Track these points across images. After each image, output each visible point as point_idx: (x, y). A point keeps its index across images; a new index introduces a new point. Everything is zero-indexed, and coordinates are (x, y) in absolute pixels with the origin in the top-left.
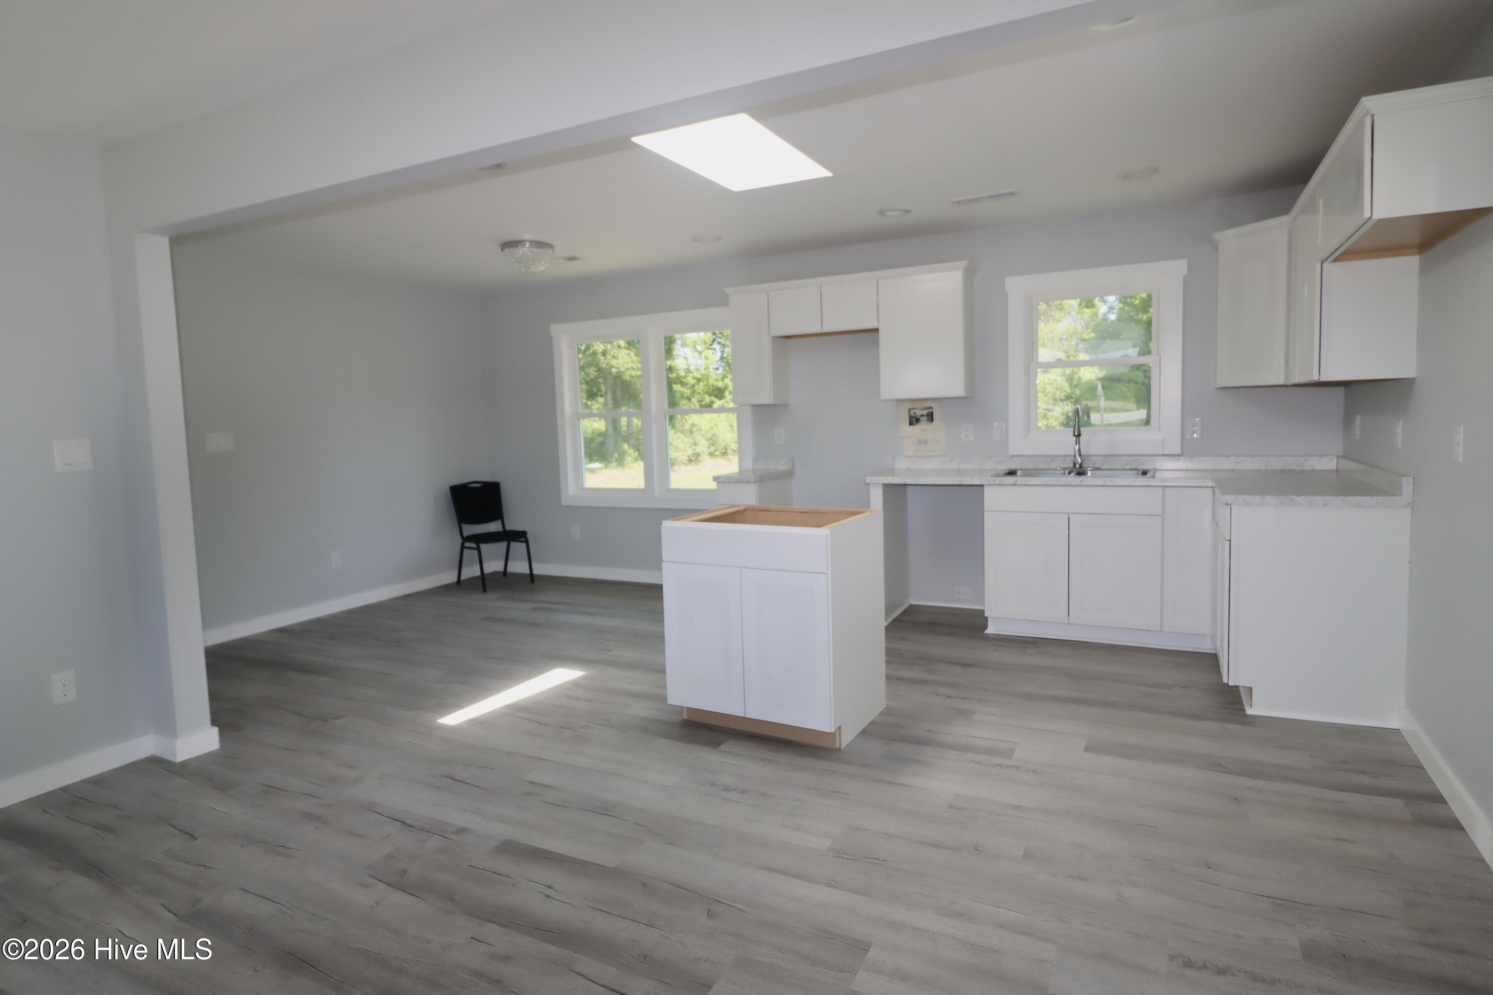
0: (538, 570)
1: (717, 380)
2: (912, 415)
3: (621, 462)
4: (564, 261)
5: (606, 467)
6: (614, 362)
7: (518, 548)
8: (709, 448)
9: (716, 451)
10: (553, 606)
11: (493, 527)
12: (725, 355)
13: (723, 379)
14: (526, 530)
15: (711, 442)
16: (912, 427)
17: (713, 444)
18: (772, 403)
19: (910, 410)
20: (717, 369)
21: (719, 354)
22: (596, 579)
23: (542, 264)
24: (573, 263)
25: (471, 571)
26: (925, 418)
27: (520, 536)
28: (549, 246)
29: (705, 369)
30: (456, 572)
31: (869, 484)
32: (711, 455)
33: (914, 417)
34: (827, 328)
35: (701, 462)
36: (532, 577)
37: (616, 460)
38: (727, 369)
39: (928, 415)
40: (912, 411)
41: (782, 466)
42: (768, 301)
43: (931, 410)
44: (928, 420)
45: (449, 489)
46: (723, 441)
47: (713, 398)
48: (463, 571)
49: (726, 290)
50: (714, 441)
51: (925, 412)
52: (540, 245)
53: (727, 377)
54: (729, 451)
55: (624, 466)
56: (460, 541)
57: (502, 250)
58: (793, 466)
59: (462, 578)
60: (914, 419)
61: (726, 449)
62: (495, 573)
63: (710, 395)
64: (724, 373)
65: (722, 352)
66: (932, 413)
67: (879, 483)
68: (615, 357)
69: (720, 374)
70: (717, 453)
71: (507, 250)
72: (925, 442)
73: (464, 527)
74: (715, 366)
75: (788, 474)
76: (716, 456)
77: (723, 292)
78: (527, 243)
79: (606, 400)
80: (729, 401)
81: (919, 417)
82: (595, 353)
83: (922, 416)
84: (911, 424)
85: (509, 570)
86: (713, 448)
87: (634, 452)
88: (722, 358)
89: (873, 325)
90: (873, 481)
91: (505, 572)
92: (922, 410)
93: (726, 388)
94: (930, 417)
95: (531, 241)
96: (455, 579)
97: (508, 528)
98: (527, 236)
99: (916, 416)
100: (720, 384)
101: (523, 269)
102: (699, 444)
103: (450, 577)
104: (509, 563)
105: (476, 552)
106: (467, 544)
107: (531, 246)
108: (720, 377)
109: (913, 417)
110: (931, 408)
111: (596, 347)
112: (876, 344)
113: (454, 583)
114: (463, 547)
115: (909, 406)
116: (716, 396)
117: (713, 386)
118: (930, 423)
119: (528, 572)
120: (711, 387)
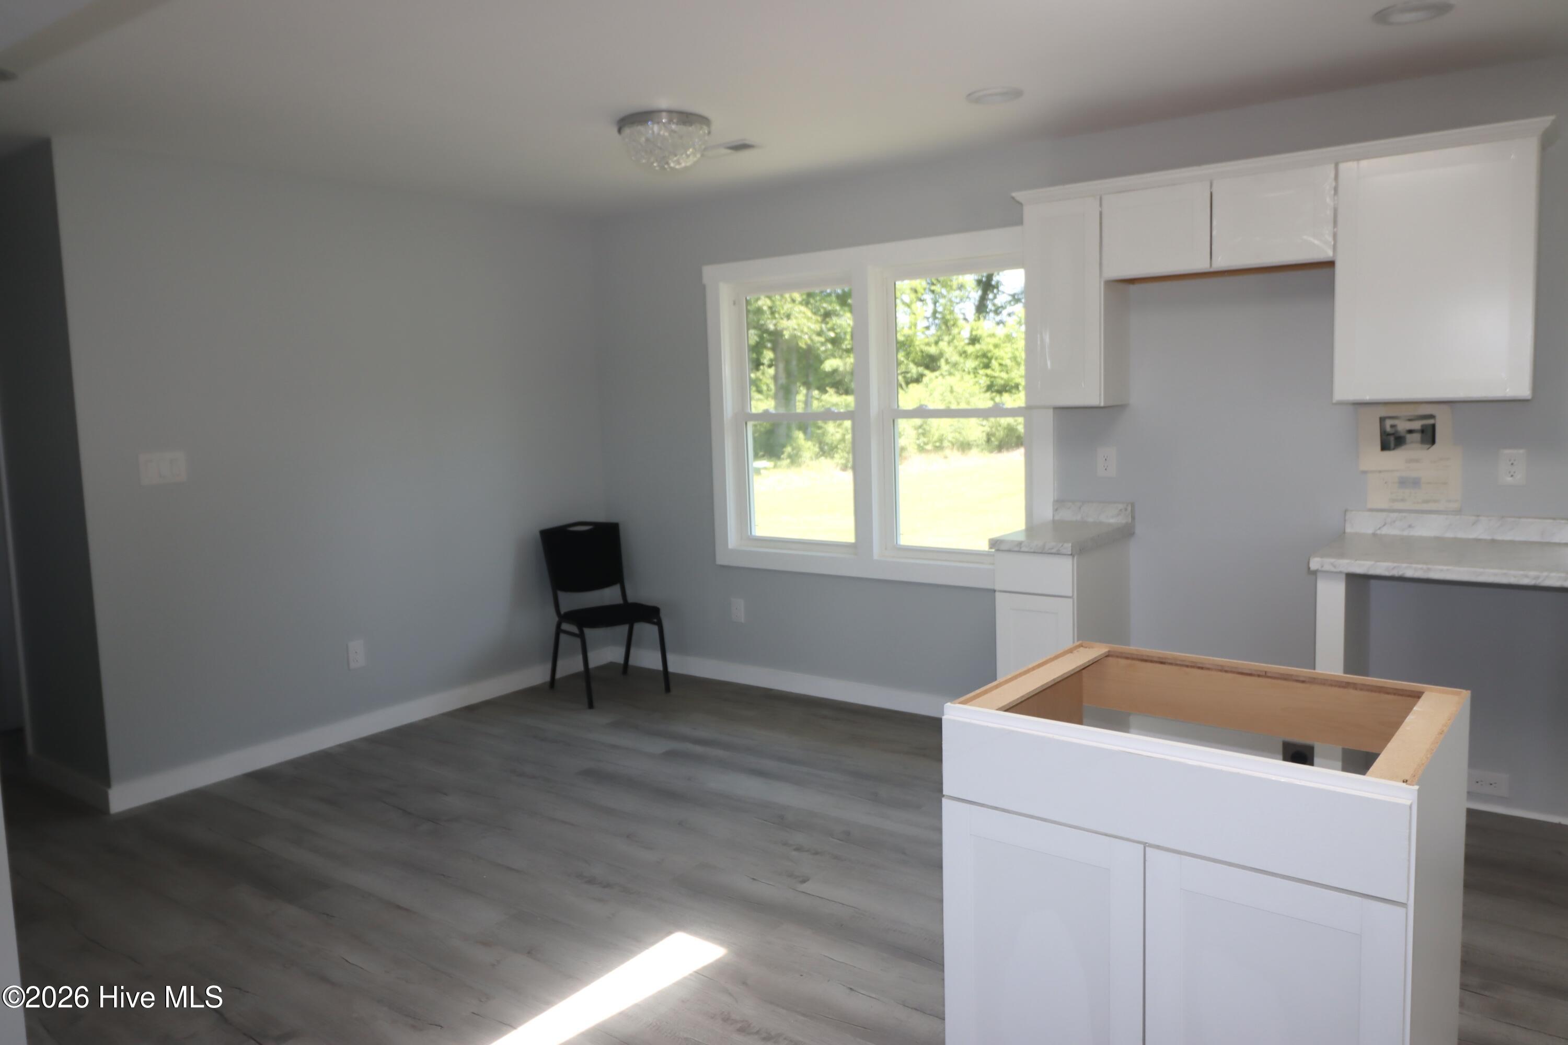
0: (677, 664)
1: (928, 344)
2: (1388, 429)
3: (794, 459)
4: (729, 151)
5: (775, 466)
6: (784, 323)
7: (645, 630)
8: (918, 439)
9: (926, 444)
10: (699, 749)
11: (609, 596)
12: (940, 309)
13: (936, 343)
14: (658, 606)
15: (920, 431)
16: (1386, 453)
17: (924, 434)
18: (1102, 404)
19: (1382, 420)
20: (928, 328)
21: (930, 308)
22: (771, 690)
23: (688, 153)
24: (744, 155)
25: (570, 665)
26: (1417, 436)
27: (651, 614)
28: (703, 120)
29: (910, 328)
30: (549, 666)
31: (1315, 573)
32: (921, 449)
33: (1393, 434)
34: (1222, 262)
35: (905, 458)
36: (666, 679)
37: (790, 456)
38: (944, 327)
39: (1423, 431)
40: (1388, 423)
41: (1112, 517)
42: (1101, 214)
43: (1431, 422)
44: (1423, 441)
45: (538, 535)
46: (937, 430)
47: (921, 369)
48: (560, 663)
49: (1019, 195)
50: (924, 429)
51: (1417, 425)
52: (686, 118)
53: (942, 340)
54: (946, 444)
55: (800, 465)
56: (556, 619)
57: (620, 131)
58: (1133, 518)
59: (559, 675)
60: (1392, 439)
61: (941, 440)
62: (610, 666)
63: (917, 364)
64: (939, 333)
65: (935, 303)
66: (1433, 426)
67: (1341, 572)
68: (788, 317)
69: (933, 335)
70: (929, 447)
71: (627, 131)
72: (1415, 483)
73: (562, 595)
74: (926, 324)
75: (1125, 533)
76: (927, 451)
77: (1013, 198)
78: (664, 114)
79: (776, 371)
80: (945, 373)
81: (1402, 434)
82: (759, 311)
83: (1410, 431)
84: (1385, 447)
85: (632, 662)
86: (923, 439)
87: (814, 445)
88: (935, 312)
89: (1326, 253)
90: (1327, 567)
91: (626, 666)
92: (1410, 420)
93: (941, 355)
94: (1429, 435)
95: (670, 112)
96: (547, 678)
97: (631, 599)
98: (663, 103)
99: (1397, 432)
100: (933, 350)
101: (655, 164)
102: (904, 434)
103: (537, 675)
104: (633, 651)
105: (578, 641)
106: (565, 626)
107: (670, 121)
108: (932, 340)
109: (1389, 434)
110: (1432, 417)
111: (760, 303)
112: (1328, 290)
113: (544, 684)
114: (559, 631)
115: (1383, 412)
116: (927, 367)
117: (922, 352)
118: (1428, 446)
119: (660, 667)
120: (919, 354)
